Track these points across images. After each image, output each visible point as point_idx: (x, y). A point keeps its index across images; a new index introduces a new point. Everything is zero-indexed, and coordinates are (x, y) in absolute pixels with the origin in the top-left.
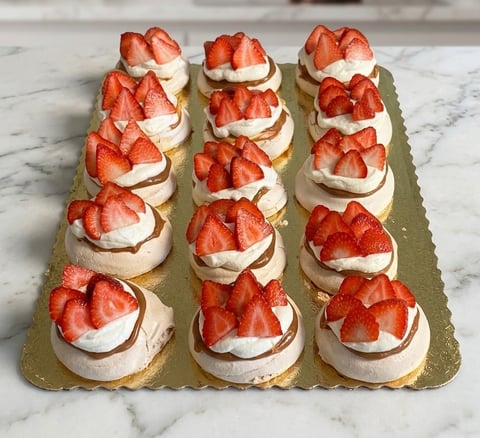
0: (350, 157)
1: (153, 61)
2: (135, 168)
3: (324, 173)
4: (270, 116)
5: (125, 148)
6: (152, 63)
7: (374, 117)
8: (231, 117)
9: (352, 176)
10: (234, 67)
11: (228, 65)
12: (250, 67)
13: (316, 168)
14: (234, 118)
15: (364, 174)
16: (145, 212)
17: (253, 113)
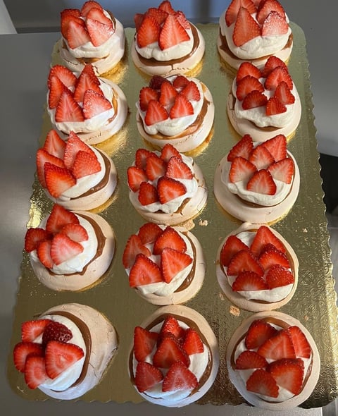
0: (261, 176)
1: (90, 43)
2: (79, 181)
3: (238, 186)
4: (193, 113)
5: (69, 161)
6: (90, 45)
7: (285, 110)
8: (158, 116)
9: (262, 193)
10: (161, 48)
11: (156, 44)
12: (176, 46)
13: (231, 181)
14: (161, 118)
15: (273, 191)
16: (87, 238)
17: (177, 112)
